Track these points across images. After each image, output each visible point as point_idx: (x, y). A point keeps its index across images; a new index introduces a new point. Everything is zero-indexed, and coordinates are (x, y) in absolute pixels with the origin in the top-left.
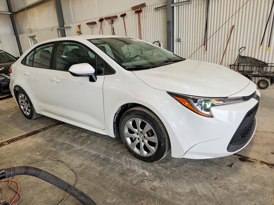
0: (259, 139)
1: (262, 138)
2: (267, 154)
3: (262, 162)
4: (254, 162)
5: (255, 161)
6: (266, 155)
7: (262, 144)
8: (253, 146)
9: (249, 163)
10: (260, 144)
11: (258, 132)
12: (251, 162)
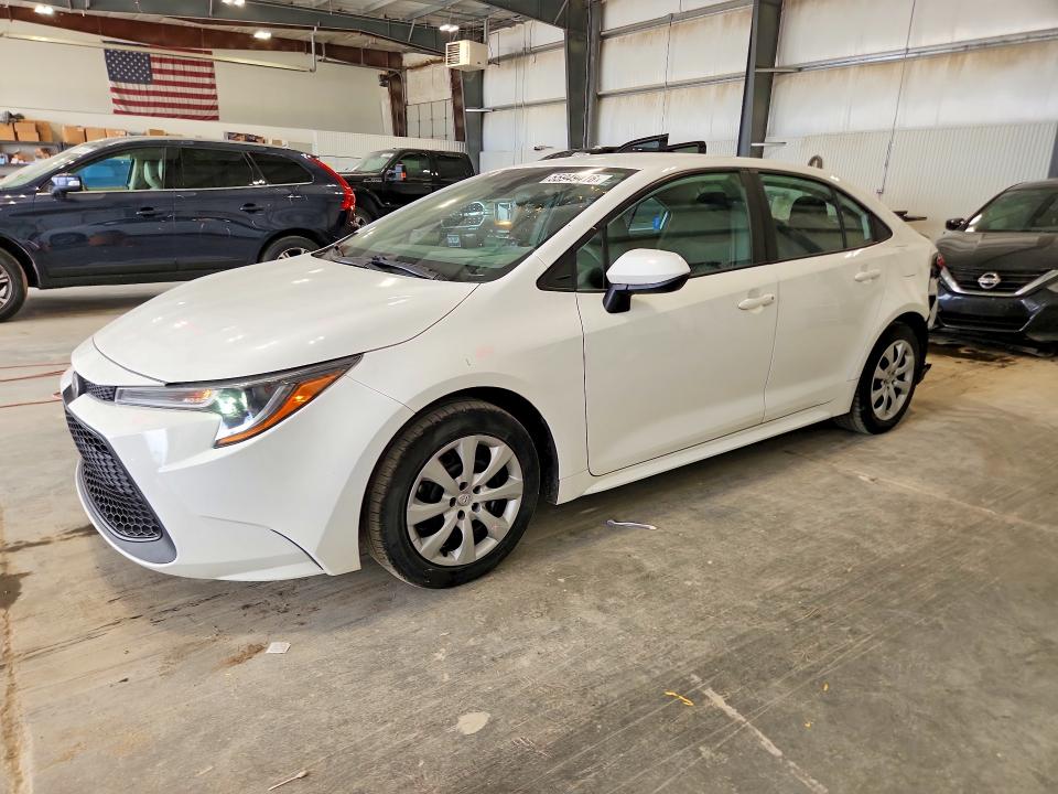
0: (93, 597)
1: (82, 604)
2: (41, 564)
3: (45, 542)
4: (67, 533)
5: (66, 536)
6: (44, 562)
7: (72, 585)
8: (93, 565)
9: (77, 527)
10: (74, 581)
11: (114, 624)
12: (73, 532)
